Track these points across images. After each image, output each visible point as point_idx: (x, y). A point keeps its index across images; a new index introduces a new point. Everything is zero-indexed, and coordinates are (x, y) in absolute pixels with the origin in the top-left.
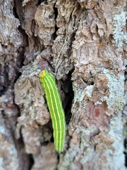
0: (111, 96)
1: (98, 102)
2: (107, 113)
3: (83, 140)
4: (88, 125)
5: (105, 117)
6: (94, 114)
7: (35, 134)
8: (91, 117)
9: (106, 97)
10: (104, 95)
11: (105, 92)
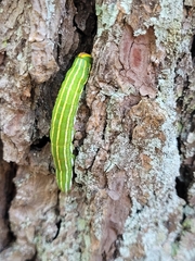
0: (162, 15)
1: (139, 31)
2: (153, 58)
3: (111, 117)
4: (121, 83)
5: (150, 68)
6: (132, 59)
7: (23, 119)
8: (127, 67)
9: (153, 19)
10: (151, 15)
11: (152, 8)
